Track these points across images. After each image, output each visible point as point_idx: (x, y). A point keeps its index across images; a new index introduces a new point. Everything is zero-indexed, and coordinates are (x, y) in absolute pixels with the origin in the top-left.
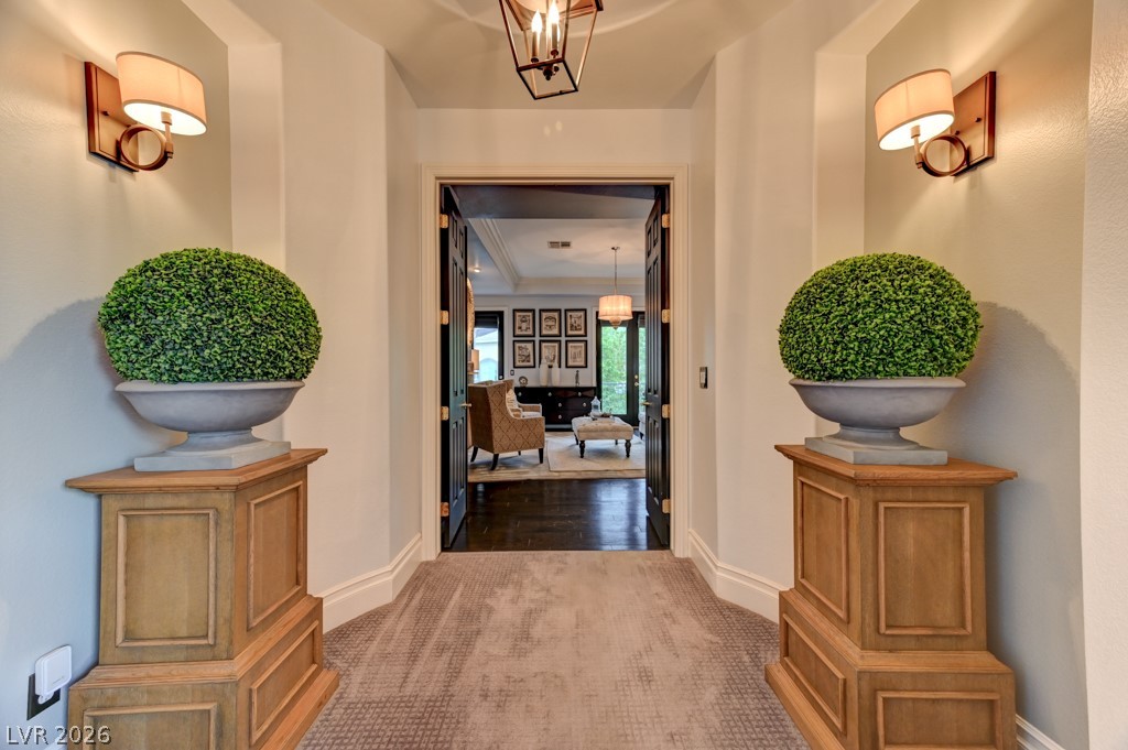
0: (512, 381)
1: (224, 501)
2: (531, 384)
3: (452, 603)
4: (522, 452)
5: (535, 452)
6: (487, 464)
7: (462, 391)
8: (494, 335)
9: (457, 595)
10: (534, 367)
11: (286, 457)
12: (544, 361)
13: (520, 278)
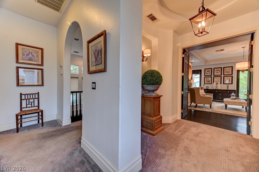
0: (203, 87)
1: (152, 99)
2: (210, 88)
3: (183, 126)
4: (205, 105)
5: (209, 105)
6: (194, 106)
7: (187, 89)
8: (199, 76)
9: (184, 126)
10: (211, 84)
11: (158, 95)
12: (215, 82)
13: (207, 61)
